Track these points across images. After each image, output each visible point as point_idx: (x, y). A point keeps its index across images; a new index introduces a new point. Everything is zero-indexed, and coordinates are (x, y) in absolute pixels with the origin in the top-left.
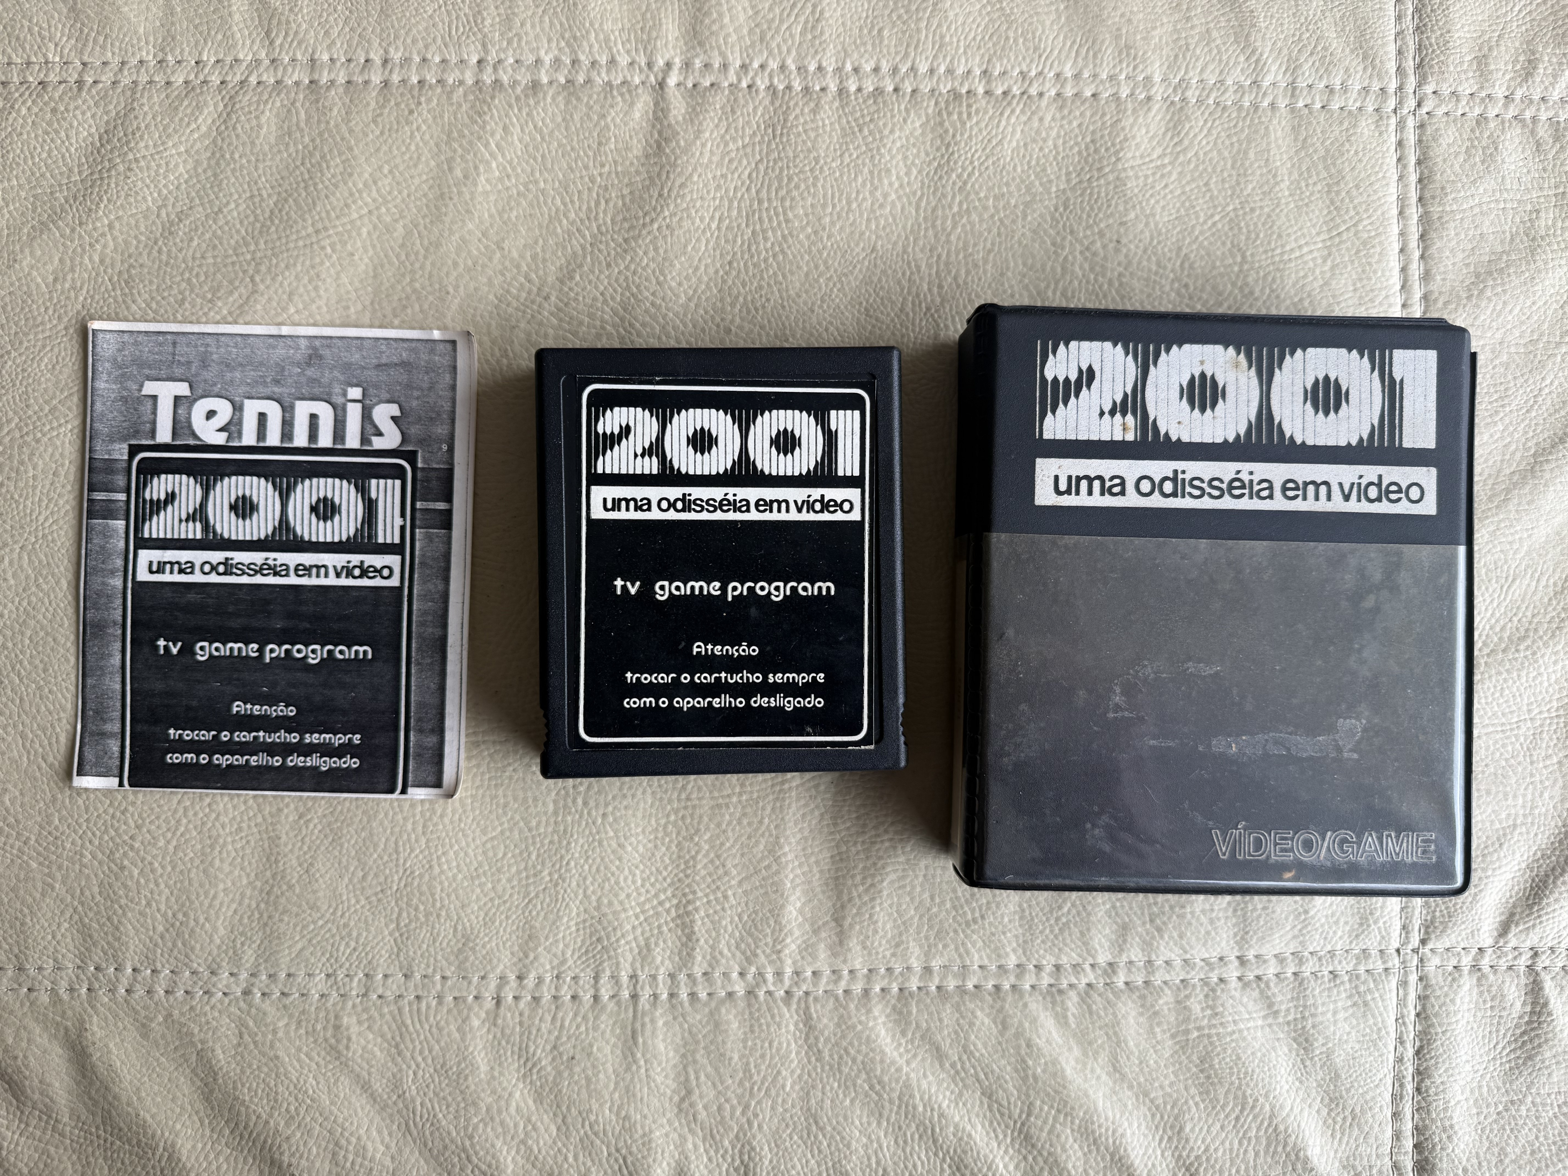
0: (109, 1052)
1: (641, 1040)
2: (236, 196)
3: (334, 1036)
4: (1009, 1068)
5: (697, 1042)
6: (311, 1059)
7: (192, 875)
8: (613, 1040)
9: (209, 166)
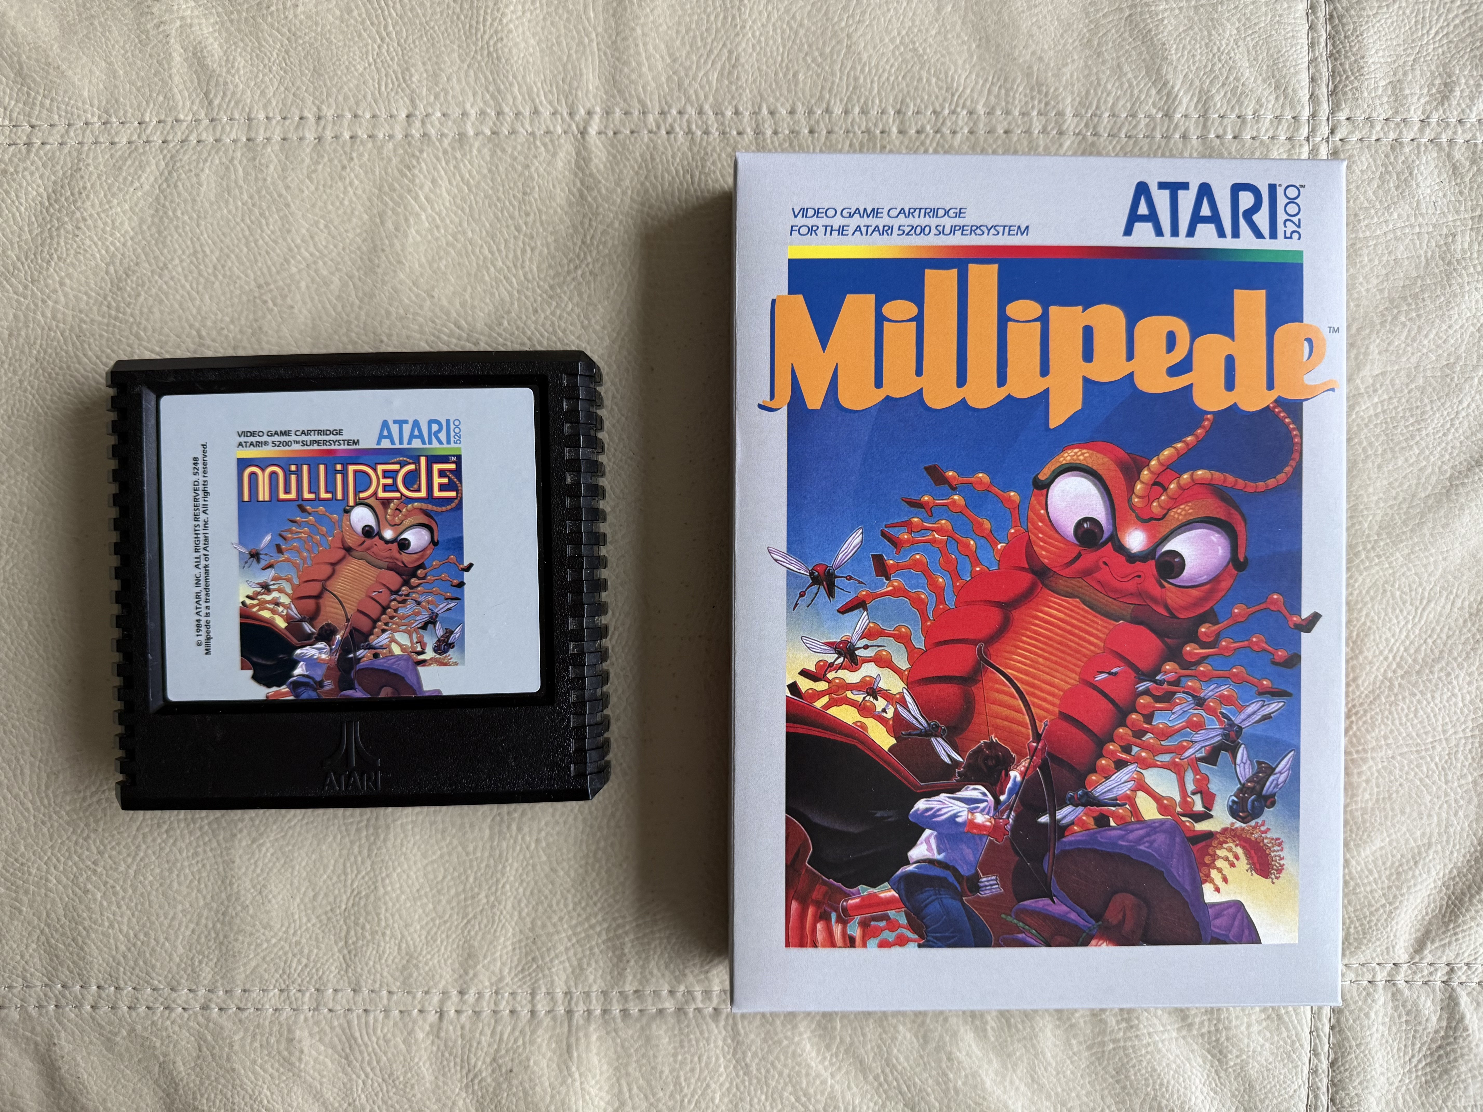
0: (77, 1065)
1: (575, 1054)
2: (180, 252)
3: (287, 1049)
4: (930, 1081)
5: (629, 1056)
6: (265, 1071)
7: (152, 898)
8: (549, 1054)
9: (153, 223)
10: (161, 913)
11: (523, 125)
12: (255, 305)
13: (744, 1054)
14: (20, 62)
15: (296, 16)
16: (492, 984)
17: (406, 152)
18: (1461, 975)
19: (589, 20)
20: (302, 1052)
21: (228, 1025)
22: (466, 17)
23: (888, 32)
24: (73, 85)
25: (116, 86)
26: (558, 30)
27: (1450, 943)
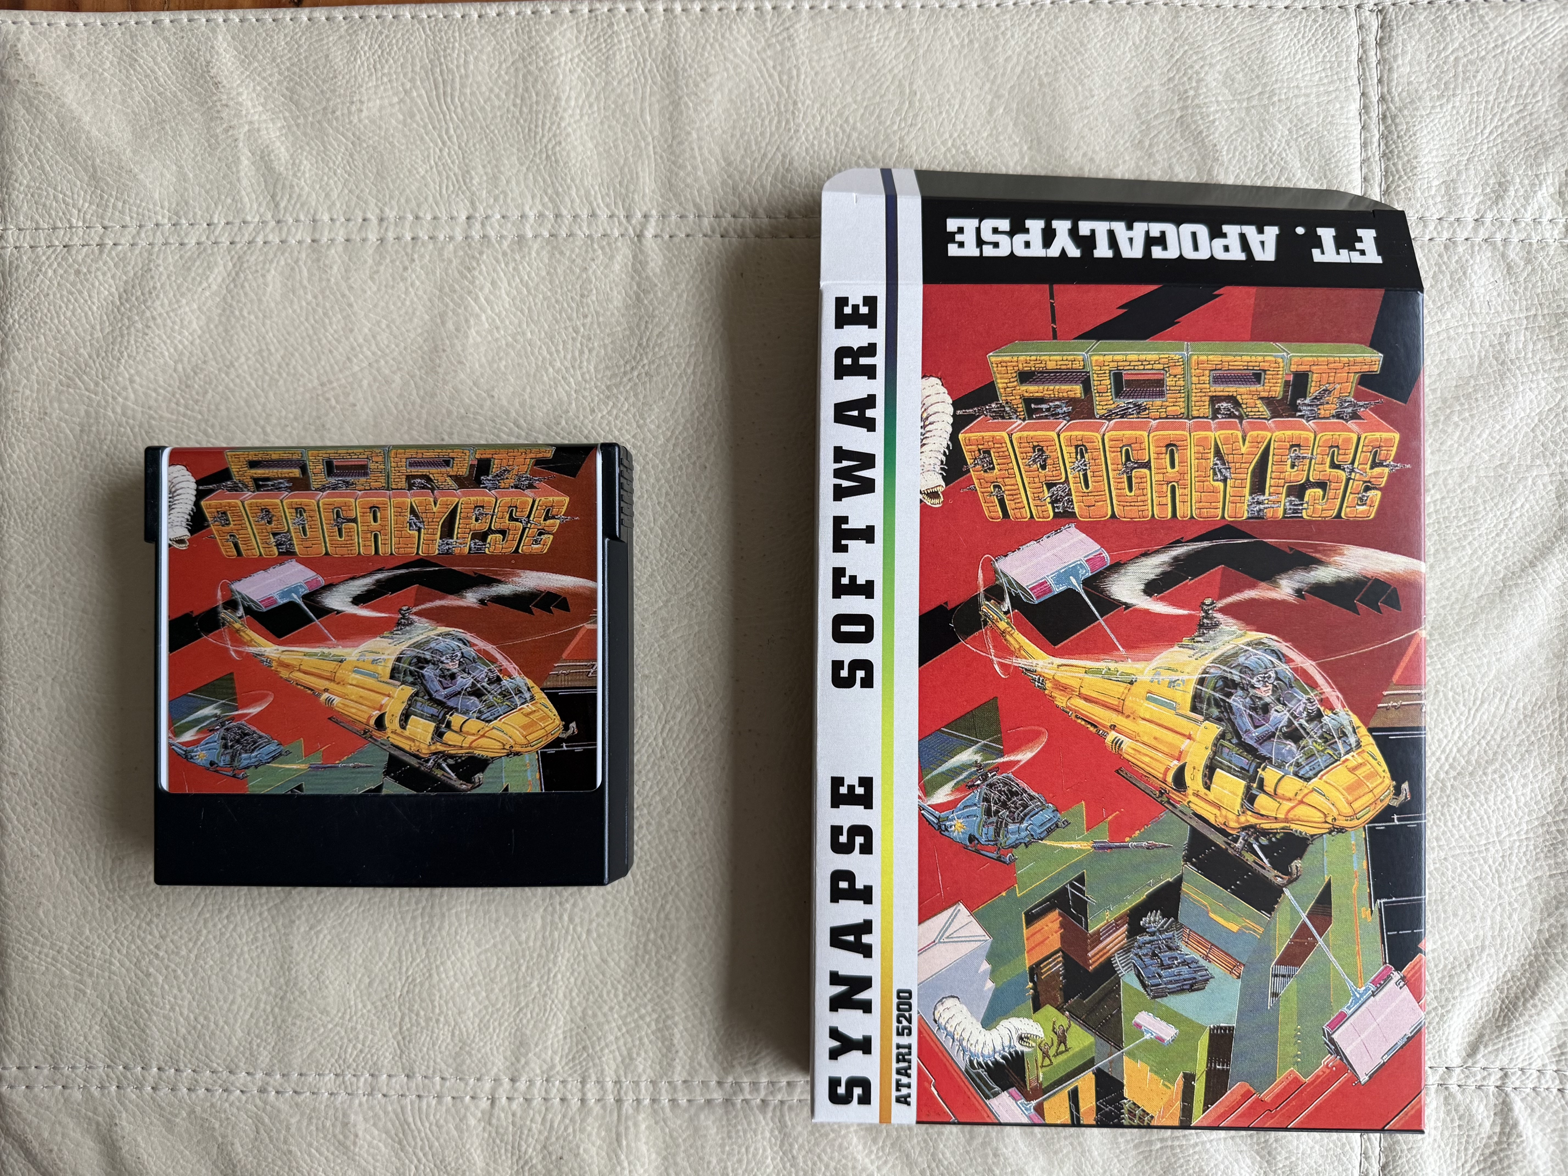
0: (137, 1145)
1: (624, 1143)
2: (246, 350)
3: (342, 1133)
5: (678, 1146)
6: (321, 1154)
7: (212, 982)
8: (598, 1142)
9: (220, 322)
10: (221, 997)
11: (580, 228)
12: (318, 403)
13: (791, 1145)
14: (93, 166)
15: (360, 121)
16: (543, 1072)
17: (466, 253)
18: (1514, 1081)
19: (645, 124)
20: (356, 1136)
21: (285, 1108)
22: (525, 121)
23: (940, 135)
24: (145, 189)
25: (186, 189)
26: (615, 134)
27: (1503, 1047)
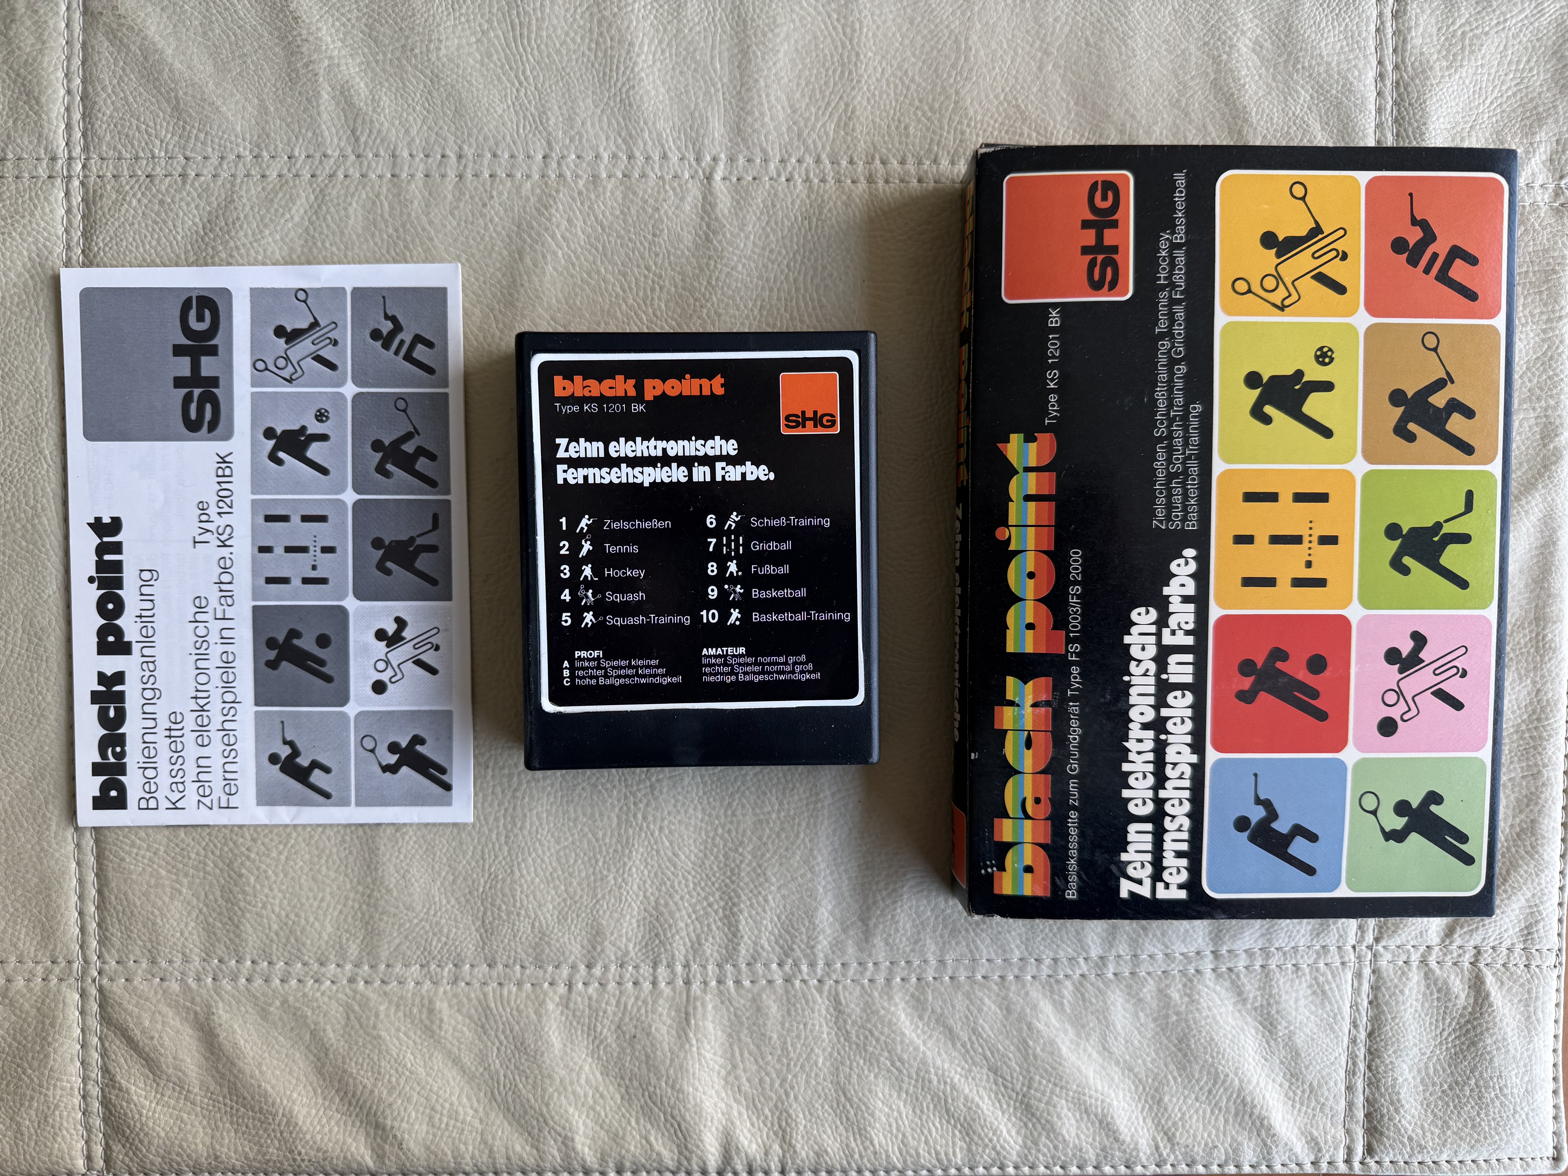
11: (653, 169)
14: (176, 97)
15: (438, 59)
16: (617, 959)
17: (543, 191)
19: (715, 71)
20: (441, 1020)
21: (373, 996)
22: (600, 65)
23: (993, 88)
24: (228, 121)
25: (267, 122)
26: (686, 79)
27: (1477, 928)
